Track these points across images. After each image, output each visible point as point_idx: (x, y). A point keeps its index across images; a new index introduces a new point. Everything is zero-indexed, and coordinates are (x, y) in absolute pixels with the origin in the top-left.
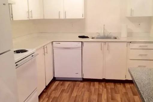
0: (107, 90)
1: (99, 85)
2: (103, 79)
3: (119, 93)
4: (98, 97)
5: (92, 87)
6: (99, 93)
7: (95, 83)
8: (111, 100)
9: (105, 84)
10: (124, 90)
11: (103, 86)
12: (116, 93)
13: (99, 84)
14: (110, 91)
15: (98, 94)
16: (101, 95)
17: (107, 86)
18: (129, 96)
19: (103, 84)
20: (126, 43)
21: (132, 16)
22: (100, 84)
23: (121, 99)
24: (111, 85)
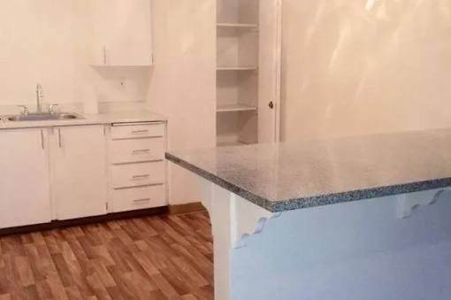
0: (69, 243)
1: (47, 238)
2: (52, 221)
3: (101, 244)
4: (54, 262)
5: (28, 246)
6: (53, 253)
7: (33, 235)
8: (87, 260)
9: (60, 233)
10: (110, 236)
11: (55, 237)
12: (93, 244)
13: (44, 236)
14: (79, 244)
15: (52, 255)
16: (60, 255)
17: (68, 236)
18: (126, 243)
19: (54, 233)
20: (103, 127)
21: (107, 65)
22: (48, 235)
23: (110, 252)
24: (75, 231)
